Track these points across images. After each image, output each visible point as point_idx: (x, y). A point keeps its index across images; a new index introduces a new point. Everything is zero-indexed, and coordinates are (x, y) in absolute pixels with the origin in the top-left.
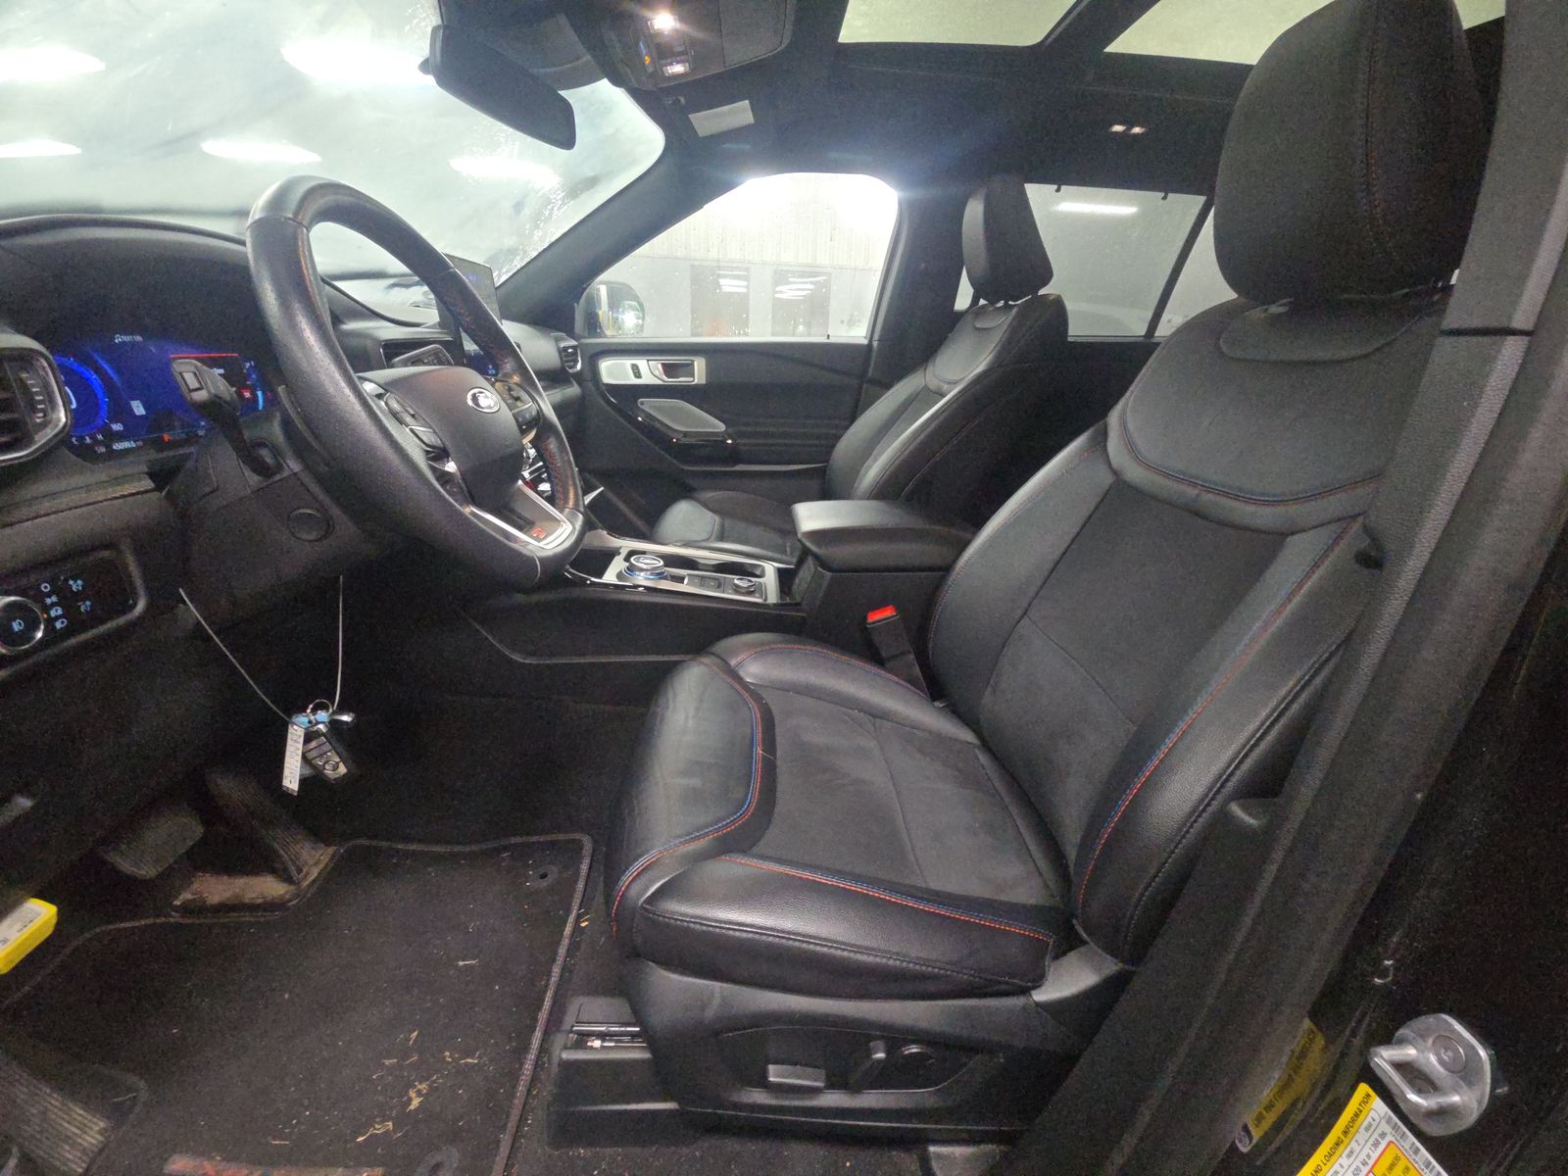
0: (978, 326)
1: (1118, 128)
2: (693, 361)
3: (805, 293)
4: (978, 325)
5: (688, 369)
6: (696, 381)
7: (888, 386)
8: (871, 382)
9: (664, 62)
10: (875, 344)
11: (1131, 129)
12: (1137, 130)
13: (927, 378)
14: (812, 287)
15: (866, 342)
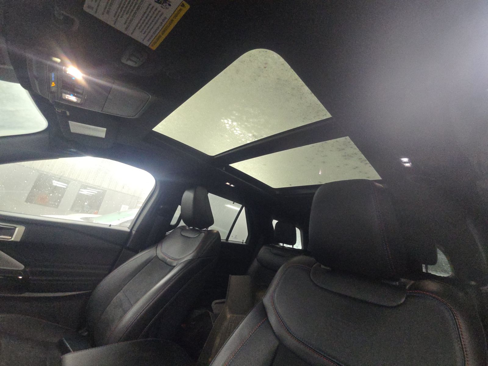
0: (182, 234)
1: (228, 184)
2: (16, 227)
3: (92, 194)
4: (184, 234)
5: (11, 232)
6: (13, 239)
7: (137, 252)
8: (128, 249)
9: (64, 91)
10: (134, 232)
11: (231, 185)
12: (232, 185)
13: (157, 251)
14: (96, 192)
15: (129, 230)
